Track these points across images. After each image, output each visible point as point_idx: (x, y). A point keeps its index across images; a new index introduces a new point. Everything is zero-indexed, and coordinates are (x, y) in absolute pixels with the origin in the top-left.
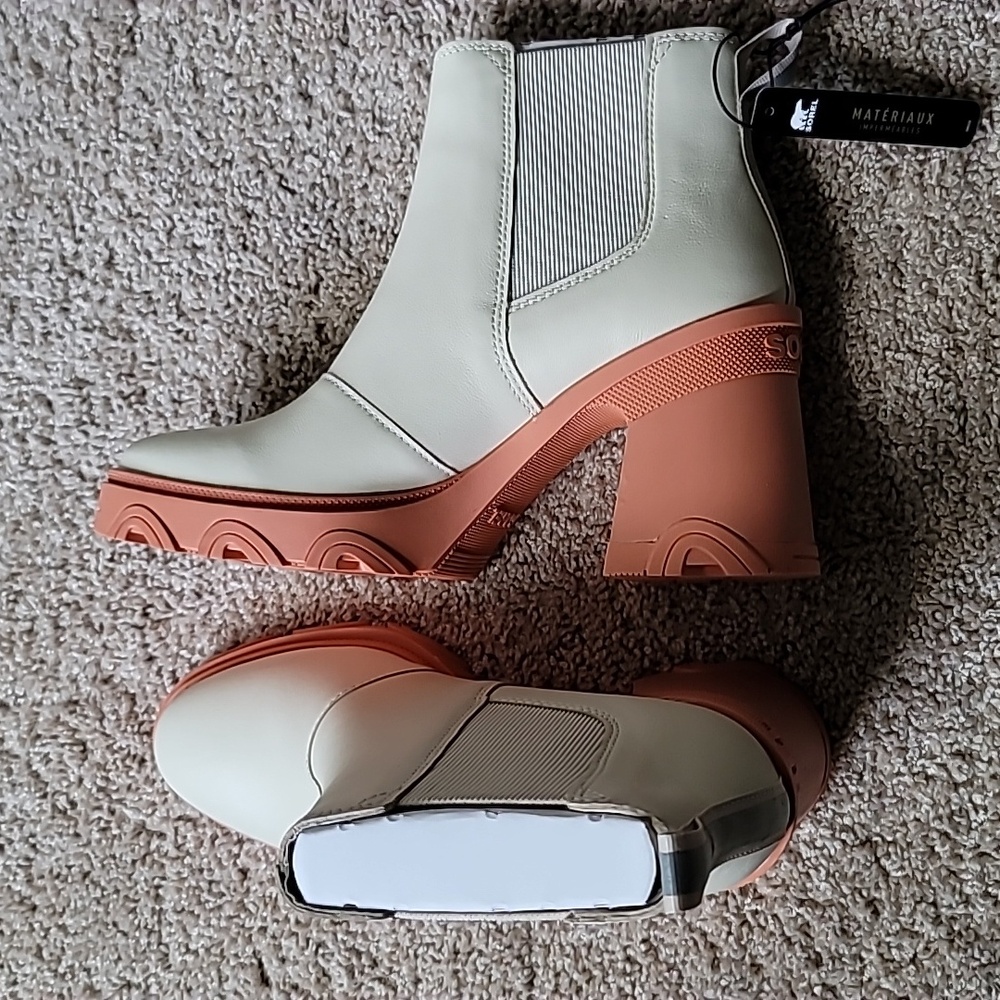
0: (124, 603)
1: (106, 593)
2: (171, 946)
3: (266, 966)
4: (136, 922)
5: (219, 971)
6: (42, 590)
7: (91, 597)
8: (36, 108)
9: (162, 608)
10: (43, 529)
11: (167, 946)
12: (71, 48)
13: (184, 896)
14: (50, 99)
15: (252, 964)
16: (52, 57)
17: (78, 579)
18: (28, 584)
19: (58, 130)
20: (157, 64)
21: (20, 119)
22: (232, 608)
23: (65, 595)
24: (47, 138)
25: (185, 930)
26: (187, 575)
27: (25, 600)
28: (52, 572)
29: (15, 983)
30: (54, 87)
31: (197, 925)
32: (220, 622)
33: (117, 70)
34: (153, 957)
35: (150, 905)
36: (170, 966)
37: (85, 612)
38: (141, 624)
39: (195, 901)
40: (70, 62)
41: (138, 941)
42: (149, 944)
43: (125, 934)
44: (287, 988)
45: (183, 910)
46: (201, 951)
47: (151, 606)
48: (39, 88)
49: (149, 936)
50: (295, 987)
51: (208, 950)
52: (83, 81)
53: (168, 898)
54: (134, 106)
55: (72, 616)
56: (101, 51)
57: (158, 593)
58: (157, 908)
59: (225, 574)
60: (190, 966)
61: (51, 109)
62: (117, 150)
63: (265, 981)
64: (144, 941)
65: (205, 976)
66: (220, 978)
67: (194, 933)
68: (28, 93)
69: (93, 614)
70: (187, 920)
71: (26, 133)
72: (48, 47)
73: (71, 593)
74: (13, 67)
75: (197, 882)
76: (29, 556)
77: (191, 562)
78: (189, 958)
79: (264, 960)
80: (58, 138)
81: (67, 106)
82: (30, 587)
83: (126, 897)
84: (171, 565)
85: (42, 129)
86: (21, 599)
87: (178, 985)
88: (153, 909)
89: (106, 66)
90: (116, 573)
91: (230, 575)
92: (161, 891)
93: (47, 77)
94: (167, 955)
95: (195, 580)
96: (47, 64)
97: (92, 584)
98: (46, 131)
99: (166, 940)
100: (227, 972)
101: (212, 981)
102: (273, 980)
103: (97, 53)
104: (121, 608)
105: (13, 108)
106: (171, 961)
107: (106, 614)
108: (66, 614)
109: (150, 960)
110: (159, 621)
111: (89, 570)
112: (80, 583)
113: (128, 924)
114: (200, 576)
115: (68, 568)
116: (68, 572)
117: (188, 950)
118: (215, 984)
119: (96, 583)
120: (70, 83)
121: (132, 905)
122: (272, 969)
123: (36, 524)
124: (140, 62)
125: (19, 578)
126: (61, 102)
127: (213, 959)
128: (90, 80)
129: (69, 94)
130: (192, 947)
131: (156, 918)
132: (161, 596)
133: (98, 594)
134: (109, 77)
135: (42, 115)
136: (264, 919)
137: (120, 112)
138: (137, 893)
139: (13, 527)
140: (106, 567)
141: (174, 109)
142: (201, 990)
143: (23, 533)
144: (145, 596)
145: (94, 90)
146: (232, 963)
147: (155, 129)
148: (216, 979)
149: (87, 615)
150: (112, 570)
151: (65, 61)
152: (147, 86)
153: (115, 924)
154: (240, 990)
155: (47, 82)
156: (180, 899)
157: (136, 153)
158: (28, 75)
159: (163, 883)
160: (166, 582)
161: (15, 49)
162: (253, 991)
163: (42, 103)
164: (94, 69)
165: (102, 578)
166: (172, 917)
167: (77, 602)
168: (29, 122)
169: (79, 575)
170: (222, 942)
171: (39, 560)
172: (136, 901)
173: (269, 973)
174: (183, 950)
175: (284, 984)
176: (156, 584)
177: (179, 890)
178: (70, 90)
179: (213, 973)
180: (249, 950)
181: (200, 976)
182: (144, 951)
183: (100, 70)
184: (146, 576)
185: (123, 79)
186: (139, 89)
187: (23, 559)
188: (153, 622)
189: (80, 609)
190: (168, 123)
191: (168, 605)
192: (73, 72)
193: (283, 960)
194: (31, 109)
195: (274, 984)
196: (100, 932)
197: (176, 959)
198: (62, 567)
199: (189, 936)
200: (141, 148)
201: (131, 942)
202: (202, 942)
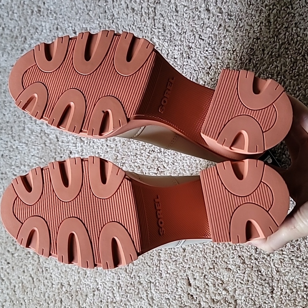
0: (152, 166)
1: (147, 163)
2: (163, 271)
3: (190, 280)
4: (153, 263)
5: (176, 280)
6: (130, 162)
7: (143, 165)
8: (132, 22)
9: (162, 167)
10: (131, 144)
11: (161, 271)
12: (142, 3)
13: (166, 256)
14: (136, 19)
15: (186, 279)
16: (137, 6)
17: (140, 159)
18: (126, 160)
19: (138, 27)
20: (166, 6)
21: (128, 25)
22: (182, 168)
23: (136, 164)
24: (135, 30)
25: (167, 267)
26: (170, 157)
27: (125, 166)
28: (132, 157)
29: (119, 279)
30: (137, 15)
31: (170, 265)
32: (179, 172)
33: (155, 8)
34: (157, 274)
35: (157, 258)
36: (162, 278)
37: (141, 169)
38: (156, 173)
39: (169, 258)
40: (142, 7)
41: (153, 269)
42: (156, 270)
43: (150, 266)
44: (196, 287)
45: (166, 260)
46: (171, 273)
47: (159, 167)
48: (133, 15)
49: (156, 267)
50: (198, 287)
51: (173, 273)
52: (145, 12)
53: (162, 256)
54: (159, 19)
55: (138, 170)
56: (150, 3)
57: (161, 163)
58: (159, 259)
59: (181, 158)
60: (168, 278)
61: (136, 21)
62: (154, 31)
63: (190, 285)
64: (155, 269)
65: (172, 281)
66: (176, 282)
67: (169, 267)
68: (130, 17)
69: (143, 170)
70: (167, 263)
71: (129, 29)
72: (136, 3)
73: (137, 163)
74: (127, 10)
75: (170, 252)
76: (127, 152)
77: (171, 153)
78: (168, 275)
79: (189, 278)
80: (138, 30)
81: (141, 20)
82: (127, 161)
83: (150, 255)
84: (165, 154)
85: (134, 27)
86: (124, 165)
87: (164, 283)
88: (158, 259)
89: (152, 7)
90: (150, 157)
91: (182, 158)
92: (160, 254)
93: (135, 12)
94: (161, 274)
95: (172, 159)
96: (136, 9)
97: (143, 161)
98: (135, 28)
99: (161, 269)
100: (178, 280)
101: (174, 283)
102: (192, 284)
103: (149, 4)
104: (151, 168)
105: (126, 22)
106: (163, 276)
107: (147, 169)
108: (136, 169)
109: (156, 275)
110: (162, 172)
111: (143, 157)
112: (140, 160)
113: (150, 263)
114: (173, 158)
115: (137, 156)
116: (137, 157)
117: (168, 273)
118: (175, 284)
119: (144, 160)
120: (142, 13)
121: (152, 258)
122: (192, 281)
123: (129, 143)
124: (161, 6)
125: (123, 159)
126: (139, 19)
127: (174, 276)
128: (147, 12)
129: (141, 17)
130: (169, 272)
131: (158, 262)
132: (162, 164)
133: (145, 164)
134: (152, 11)
135: (134, 23)
136: (190, 265)
137: (155, 21)
138: (153, 254)
139: (123, 144)
140: (147, 155)
141: (169, 18)
142: (171, 286)
143: (125, 145)
144: (158, 164)
145: (149, 15)
146: (180, 278)
147: (165, 25)
148: (175, 282)
149: (142, 170)
150: (149, 156)
151: (141, 7)
152: (163, 13)
153: (147, 263)
154: (182, 286)
155: (135, 14)
156: (165, 256)
157: (159, 32)
158: (130, 12)
159: (161, 251)
160: (164, 160)
161: (128, 5)
162: (185, 287)
163: (134, 20)
164: (148, 9)
165: (146, 159)
166: (163, 262)
167: (139, 166)
168: (130, 26)
169: (140, 158)
170: (177, 271)
171: (129, 153)
172: (153, 257)
173: (191, 282)
174: (166, 273)
175: (195, 286)
176: (161, 160)
177: (165, 254)
178: (142, 15)
179: (175, 281)
180: (185, 274)
181: (171, 281)
182: (155, 272)
183: (150, 8)
184: (158, 158)
185: (156, 11)
186: (161, 14)
187: (125, 153)
188: (160, 172)
189: (140, 168)
190: (168, 22)
191: (164, 167)
192: (143, 10)
193: (195, 279)
194: (131, 22)
195: (192, 286)
196: (142, 265)
197: (164, 275)
198: (136, 155)
199: (168, 268)
200: (160, 30)
201: (151, 269)
202: (171, 271)
